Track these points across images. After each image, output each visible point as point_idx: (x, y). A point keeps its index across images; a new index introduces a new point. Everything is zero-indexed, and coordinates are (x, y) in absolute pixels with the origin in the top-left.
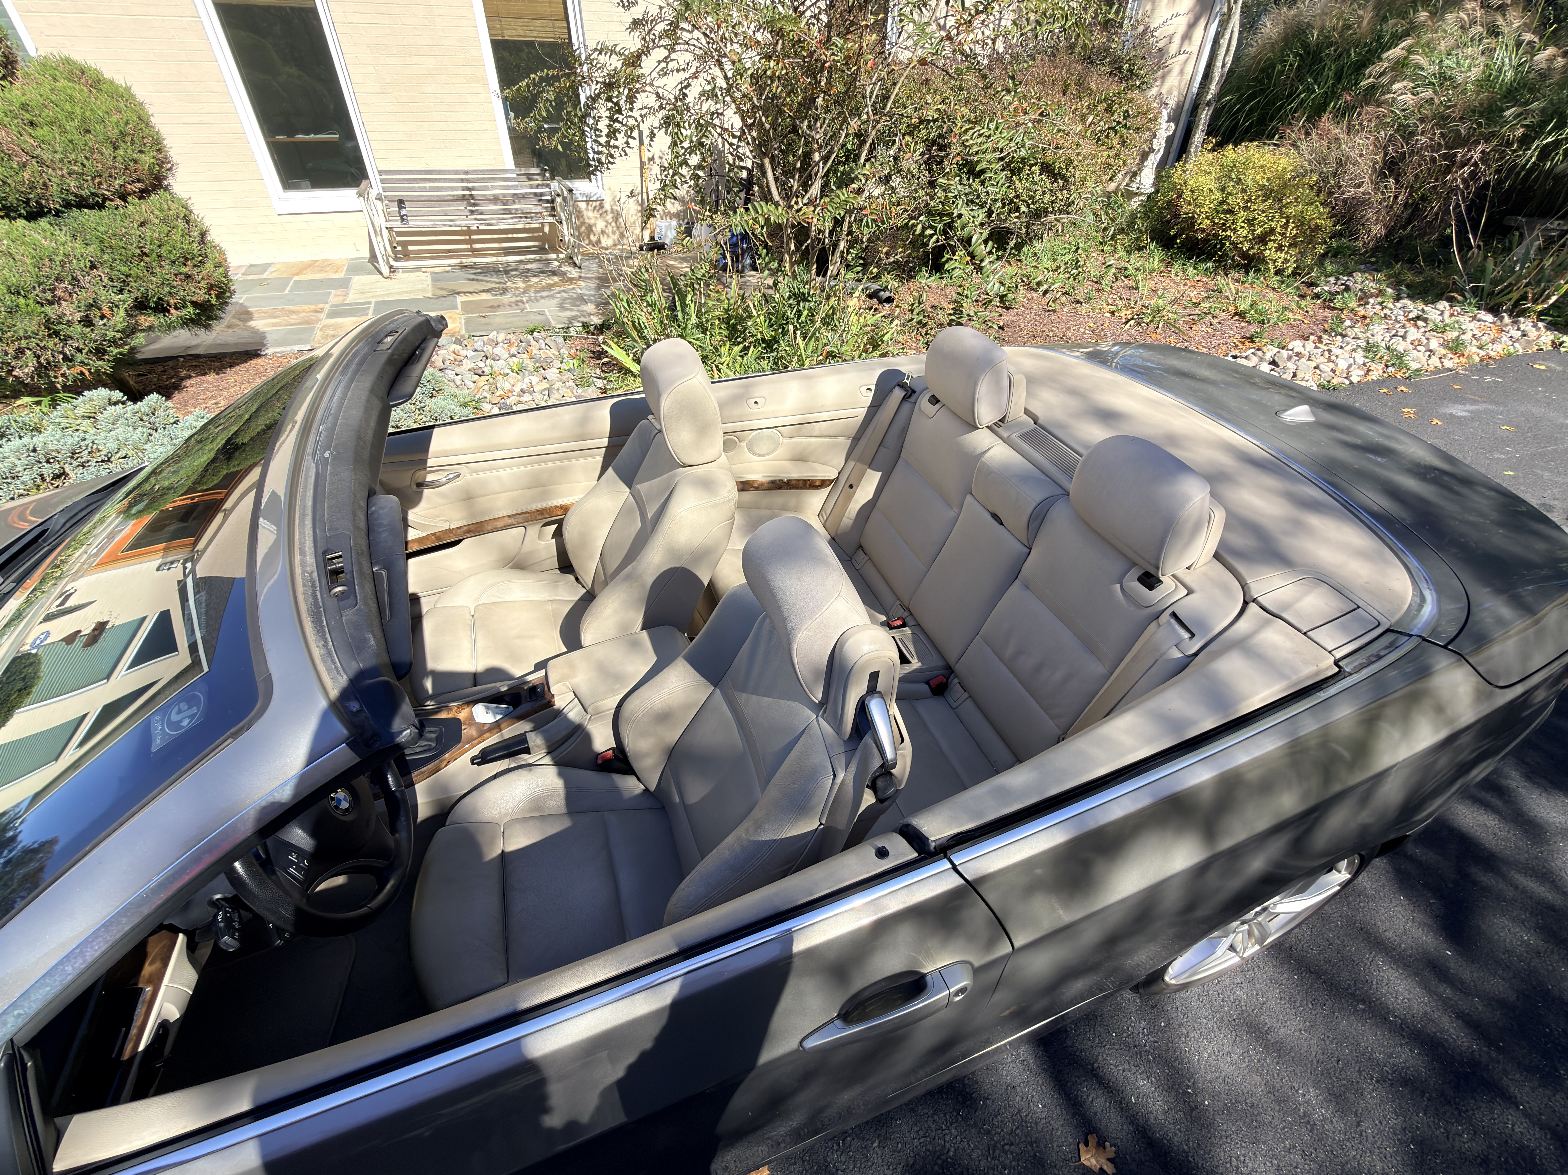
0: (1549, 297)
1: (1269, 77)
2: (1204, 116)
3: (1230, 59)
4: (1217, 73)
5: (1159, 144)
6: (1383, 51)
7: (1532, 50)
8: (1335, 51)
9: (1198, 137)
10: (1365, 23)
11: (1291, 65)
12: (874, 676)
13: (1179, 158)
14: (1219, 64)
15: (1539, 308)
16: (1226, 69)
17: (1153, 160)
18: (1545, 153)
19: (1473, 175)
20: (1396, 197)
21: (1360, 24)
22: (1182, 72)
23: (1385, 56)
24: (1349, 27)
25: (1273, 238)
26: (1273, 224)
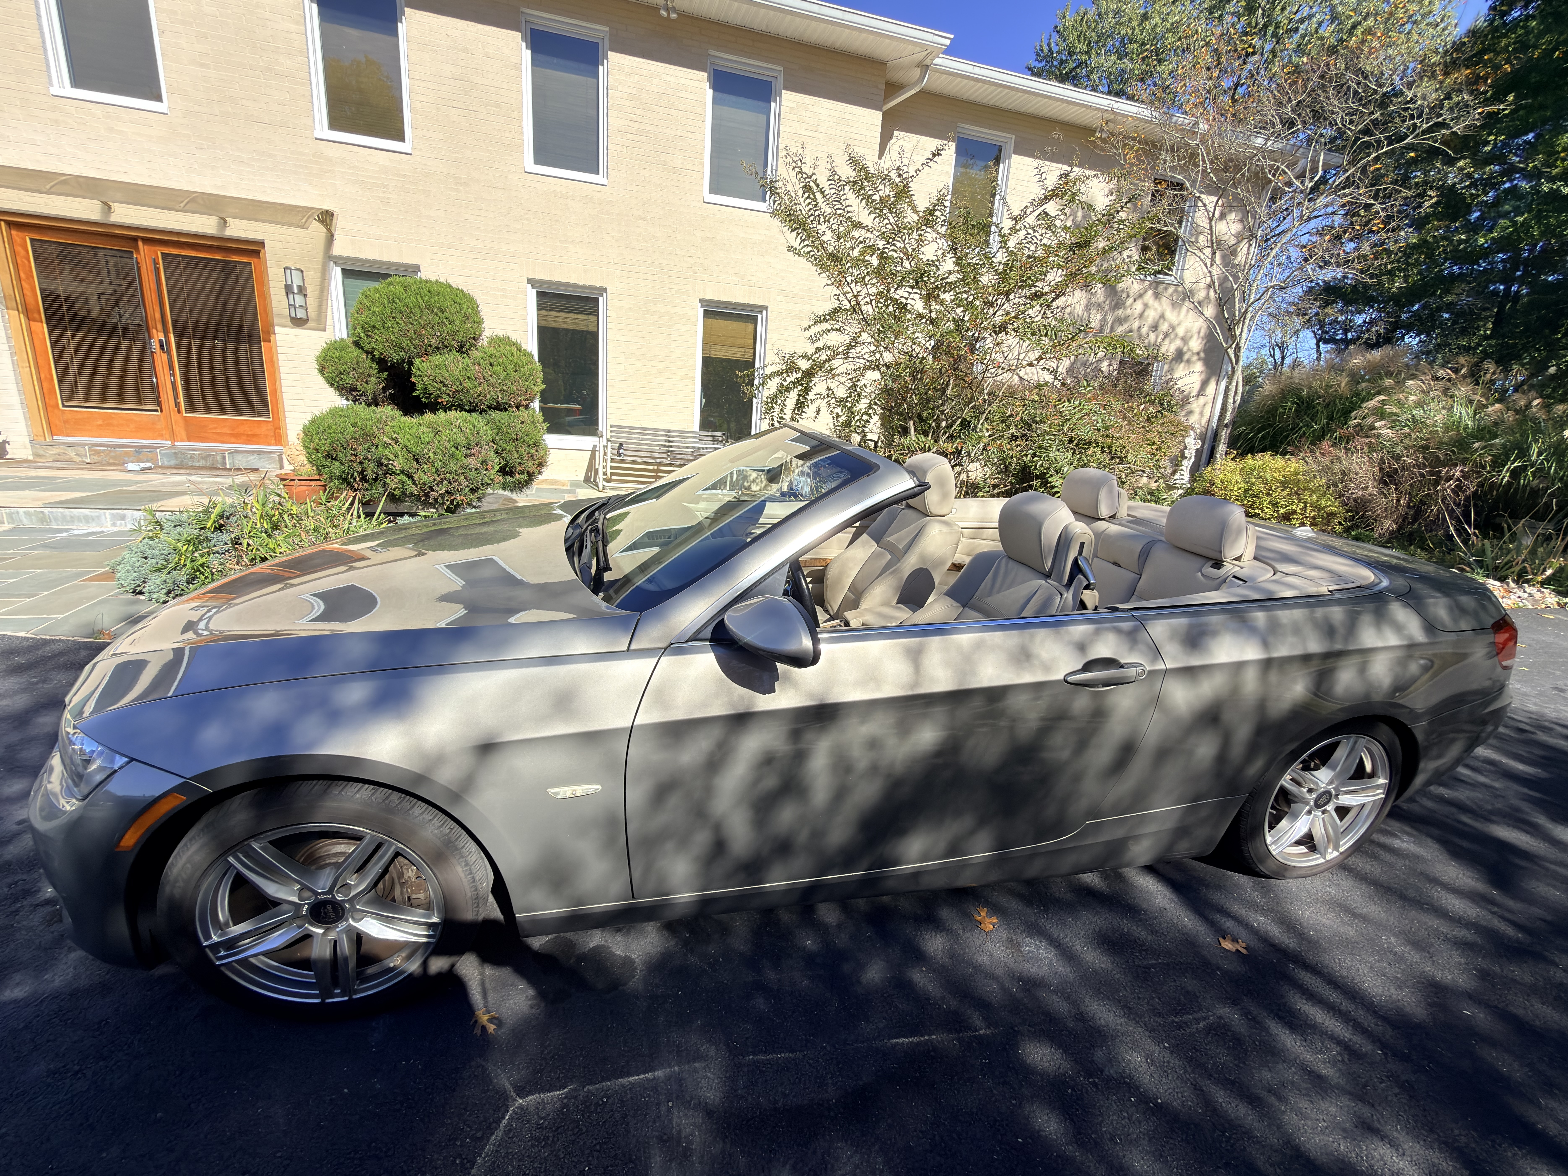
0: (1545, 570)
1: (1274, 416)
2: (1224, 435)
3: (1238, 399)
4: (1230, 407)
5: (1191, 453)
6: (1362, 402)
7: (1481, 407)
8: (1324, 401)
9: (1221, 448)
10: (1343, 385)
11: (1290, 409)
12: (1082, 544)
13: (1208, 463)
14: (1231, 400)
15: (1539, 579)
16: (1237, 404)
17: (1187, 465)
18: (1516, 474)
19: (1459, 487)
20: (1398, 501)
21: (1339, 386)
22: (1202, 414)
23: (1364, 405)
24: (1331, 387)
25: (1295, 516)
26: (1294, 507)
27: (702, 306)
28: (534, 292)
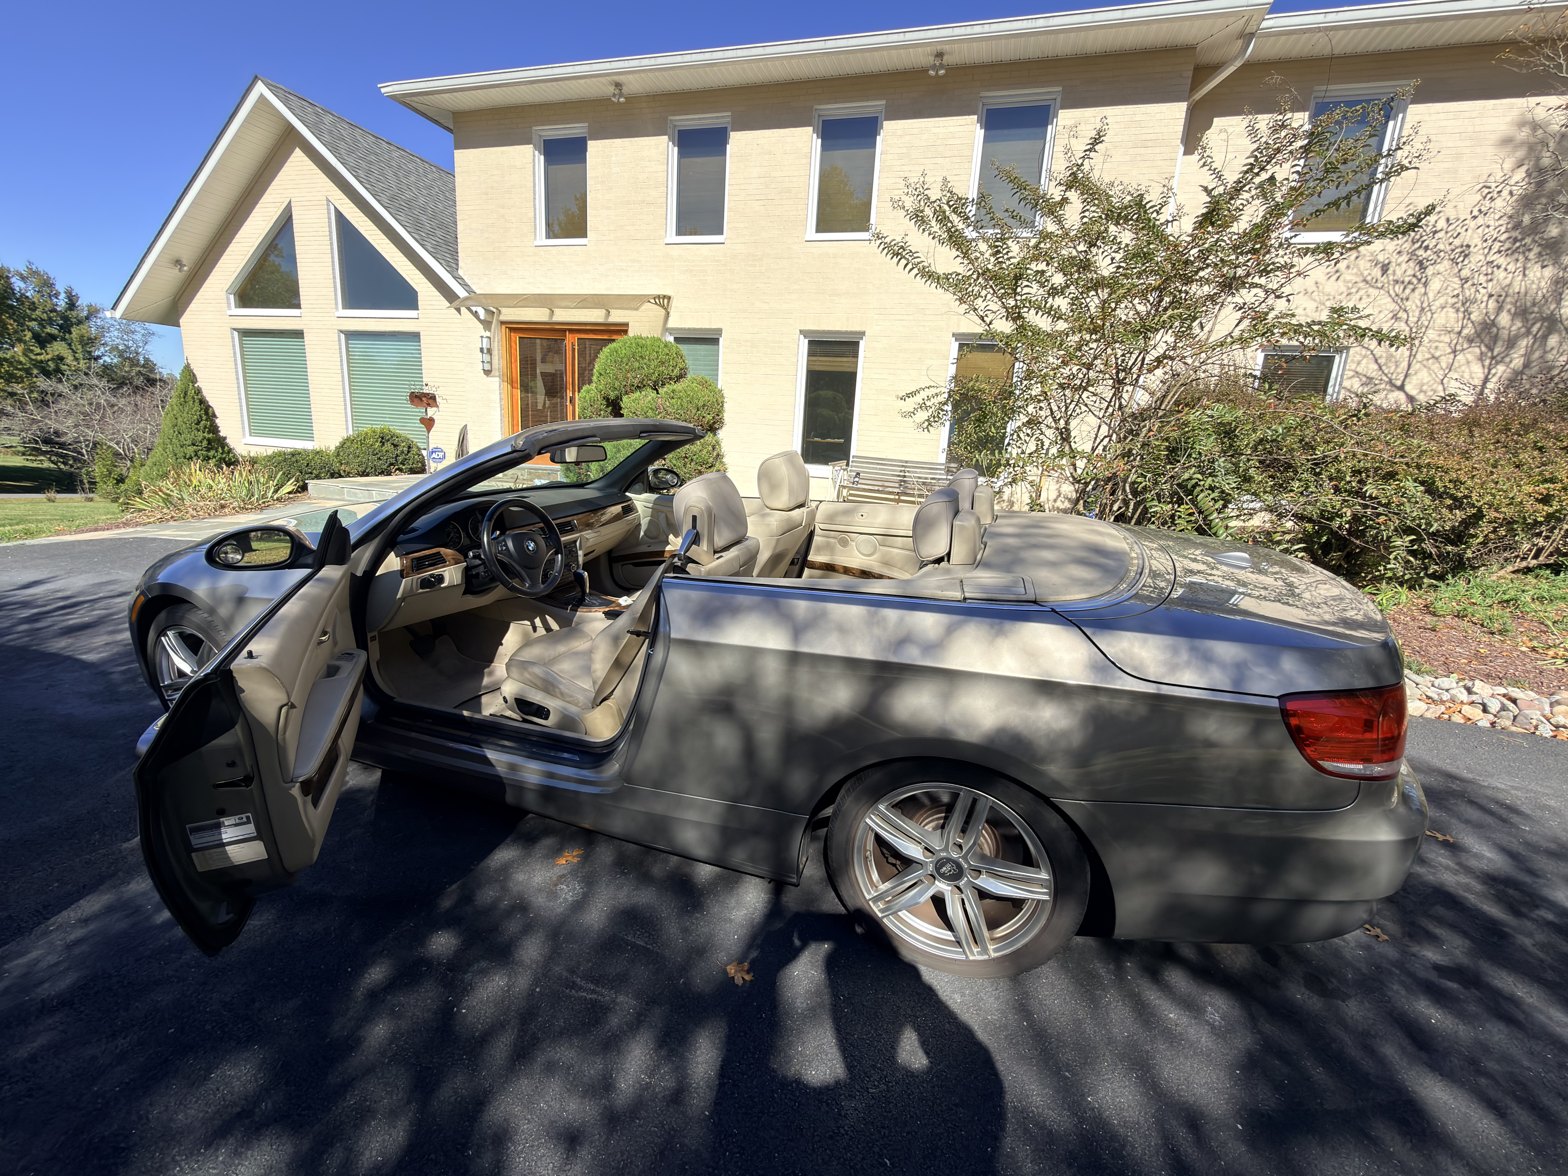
27: (956, 340)
28: (806, 341)
